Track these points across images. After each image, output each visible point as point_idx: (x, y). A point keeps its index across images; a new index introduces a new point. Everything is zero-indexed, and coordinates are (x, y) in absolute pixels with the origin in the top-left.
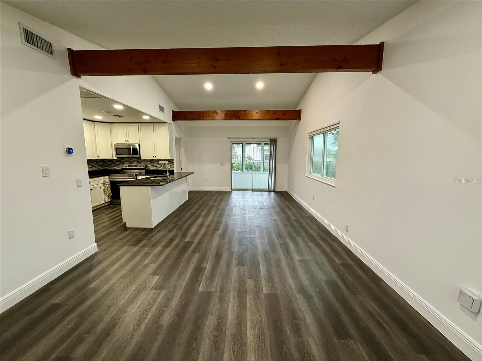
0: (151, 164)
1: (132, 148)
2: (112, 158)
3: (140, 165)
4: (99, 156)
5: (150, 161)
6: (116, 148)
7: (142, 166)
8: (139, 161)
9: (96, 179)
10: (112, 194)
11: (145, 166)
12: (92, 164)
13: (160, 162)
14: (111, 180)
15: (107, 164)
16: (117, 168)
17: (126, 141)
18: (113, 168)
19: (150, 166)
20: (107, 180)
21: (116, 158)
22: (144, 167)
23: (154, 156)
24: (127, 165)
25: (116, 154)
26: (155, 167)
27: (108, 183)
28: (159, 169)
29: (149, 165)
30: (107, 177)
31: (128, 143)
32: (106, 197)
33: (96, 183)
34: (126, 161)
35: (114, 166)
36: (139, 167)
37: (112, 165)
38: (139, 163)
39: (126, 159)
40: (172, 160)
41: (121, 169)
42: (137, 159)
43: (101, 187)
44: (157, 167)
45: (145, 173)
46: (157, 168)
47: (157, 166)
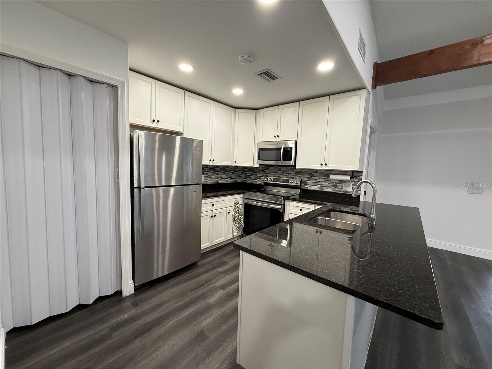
0: (312, 179)
1: (284, 148)
2: (252, 166)
3: (293, 179)
4: (235, 162)
5: (311, 173)
6: (259, 149)
7: (295, 182)
8: (292, 173)
9: (224, 198)
10: (243, 225)
11: (301, 183)
12: (228, 174)
13: (332, 177)
14: (246, 201)
15: (246, 174)
16: (259, 182)
17: (275, 136)
18: (253, 182)
19: (309, 182)
20: (241, 202)
21: (257, 166)
22: (299, 185)
23: (322, 164)
24: (272, 178)
25: (259, 159)
26: (319, 186)
27: (241, 206)
28: (326, 190)
29: (307, 182)
30: (241, 196)
31: (278, 139)
32: (235, 228)
33: (224, 205)
34: (271, 171)
35: (255, 178)
36: (289, 184)
37: (252, 177)
38: (290, 176)
39: (272, 168)
40: (358, 174)
41: (263, 183)
42: (288, 170)
43: (229, 213)
44: (322, 185)
45: (300, 194)
46: (323, 188)
47: (323, 183)
